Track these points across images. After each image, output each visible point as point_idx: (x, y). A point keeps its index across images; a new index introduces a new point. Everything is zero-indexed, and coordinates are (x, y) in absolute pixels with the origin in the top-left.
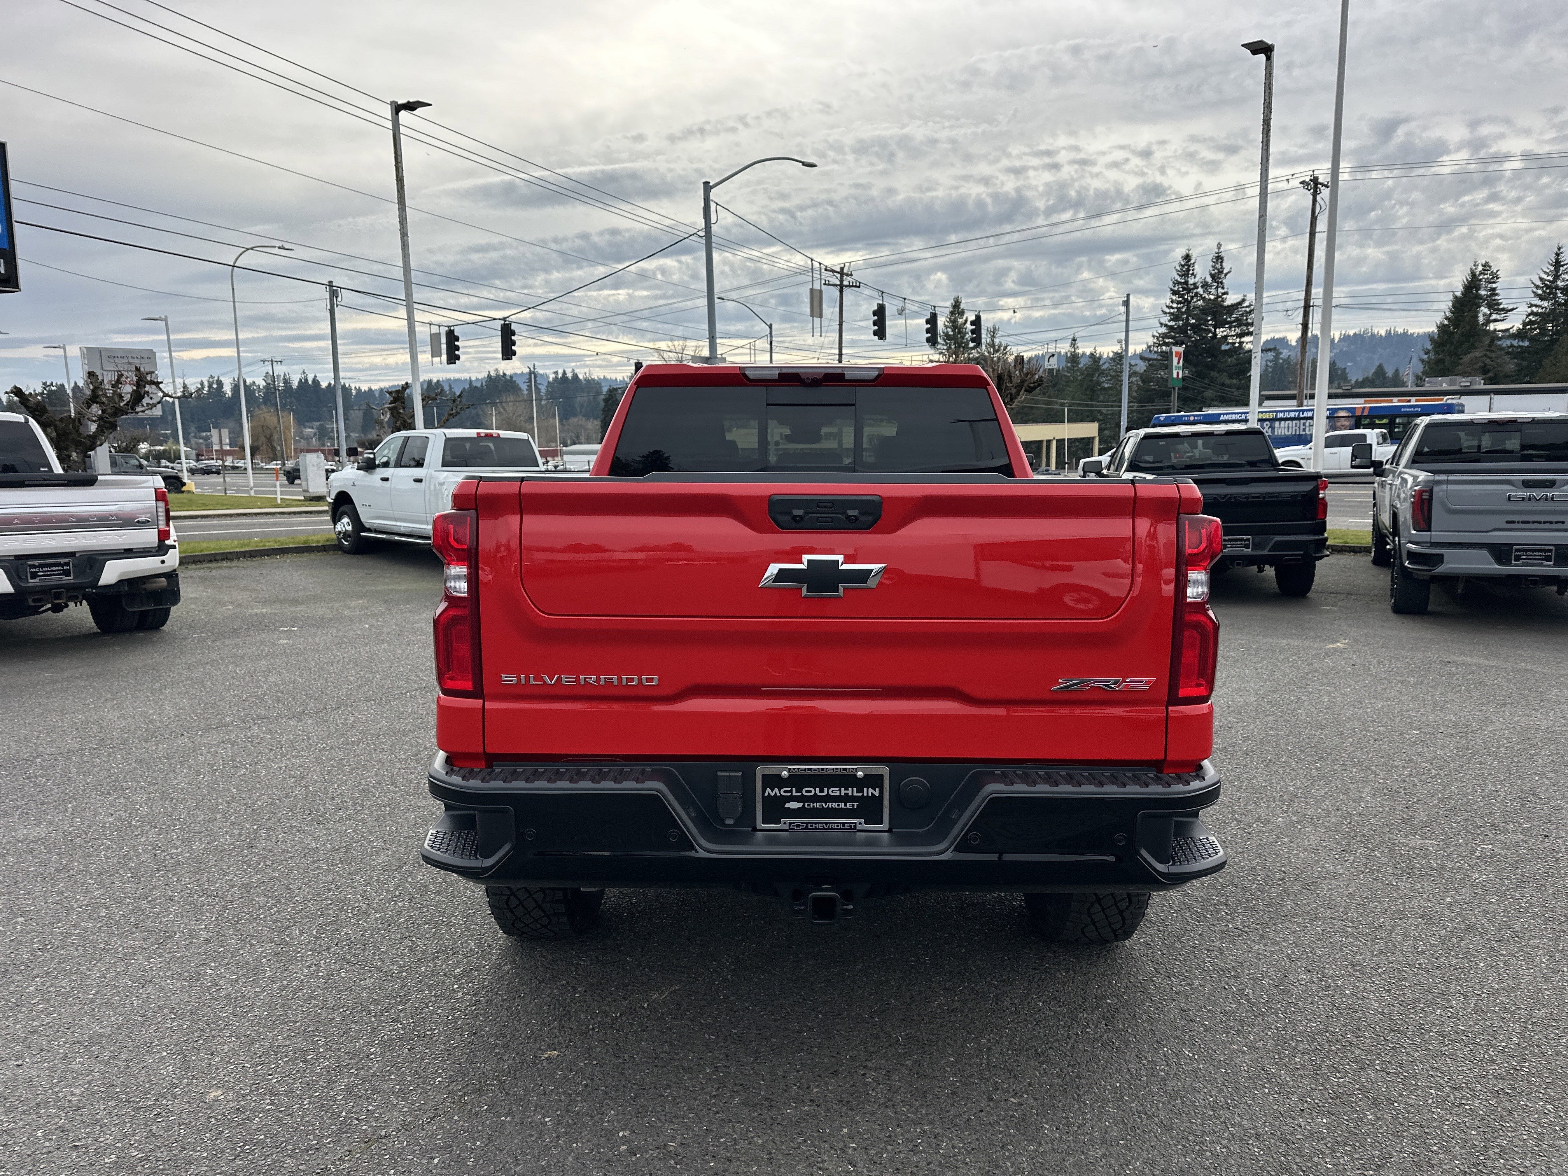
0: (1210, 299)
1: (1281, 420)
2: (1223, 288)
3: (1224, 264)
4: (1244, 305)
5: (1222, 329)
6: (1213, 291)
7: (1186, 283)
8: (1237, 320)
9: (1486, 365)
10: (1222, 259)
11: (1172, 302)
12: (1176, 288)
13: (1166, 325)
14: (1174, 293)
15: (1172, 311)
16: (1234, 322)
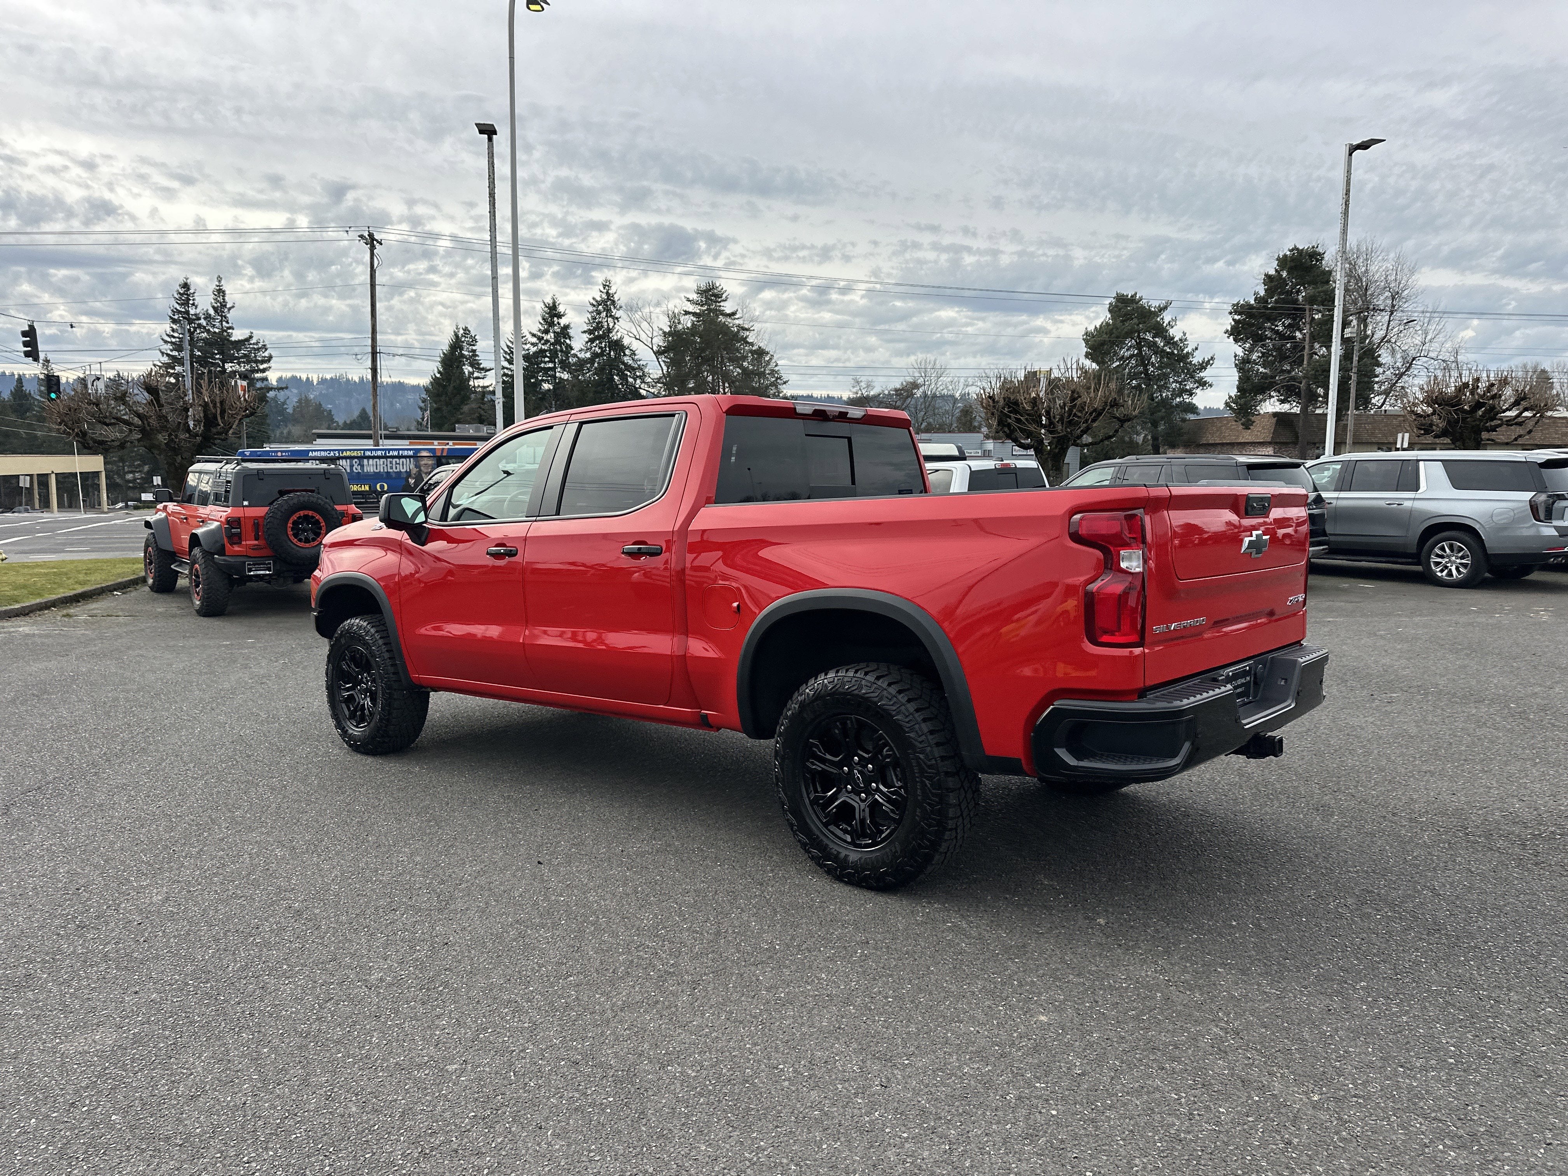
0: (215, 332)
1: (369, 458)
2: (227, 322)
3: (226, 298)
4: (252, 342)
5: (230, 364)
6: (218, 324)
7: (187, 312)
8: (245, 356)
9: (481, 416)
10: (224, 292)
11: (173, 330)
12: (176, 317)
13: (168, 355)
14: (174, 321)
15: (174, 340)
16: (242, 357)
